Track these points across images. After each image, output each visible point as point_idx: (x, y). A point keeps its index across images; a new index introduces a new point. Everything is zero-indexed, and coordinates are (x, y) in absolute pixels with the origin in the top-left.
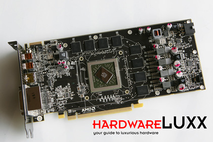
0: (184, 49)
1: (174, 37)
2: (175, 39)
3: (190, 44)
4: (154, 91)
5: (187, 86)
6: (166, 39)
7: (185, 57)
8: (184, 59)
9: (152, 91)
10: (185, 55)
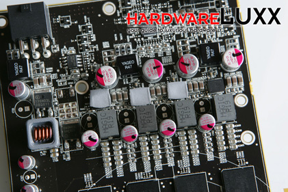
0: (99, 42)
1: (53, 76)
2: (63, 71)
3: (82, 22)
4: (239, 149)
5: (224, 38)
6: (61, 101)
7: (125, 41)
8: (134, 46)
9: (240, 155)
10: (119, 42)
